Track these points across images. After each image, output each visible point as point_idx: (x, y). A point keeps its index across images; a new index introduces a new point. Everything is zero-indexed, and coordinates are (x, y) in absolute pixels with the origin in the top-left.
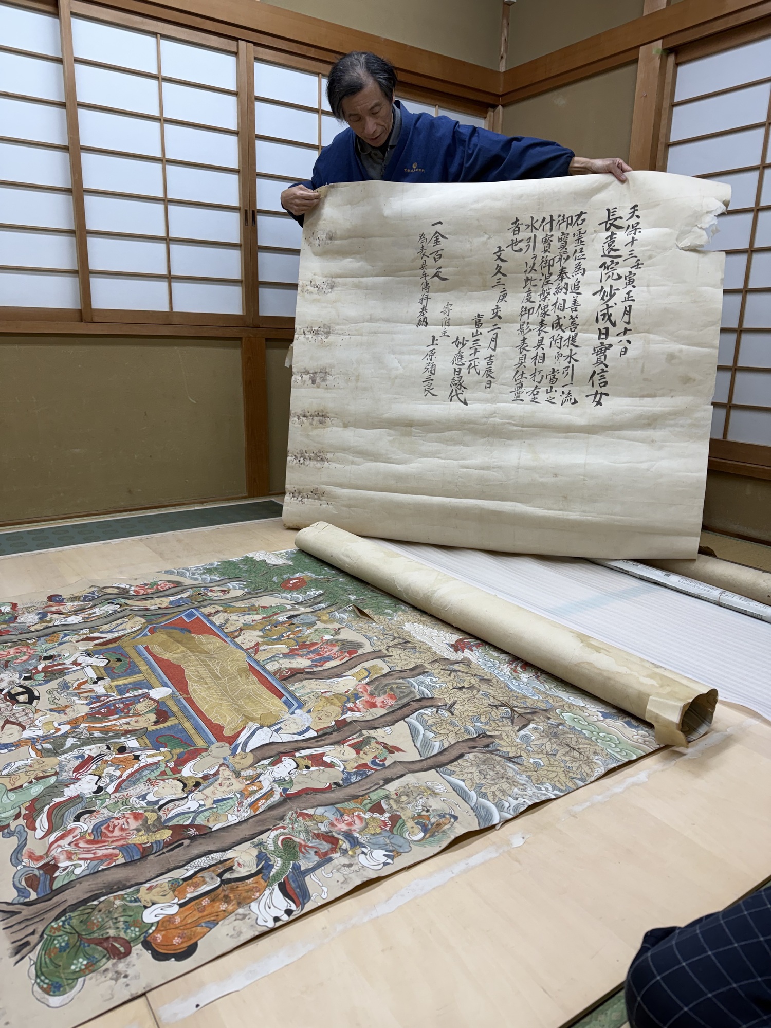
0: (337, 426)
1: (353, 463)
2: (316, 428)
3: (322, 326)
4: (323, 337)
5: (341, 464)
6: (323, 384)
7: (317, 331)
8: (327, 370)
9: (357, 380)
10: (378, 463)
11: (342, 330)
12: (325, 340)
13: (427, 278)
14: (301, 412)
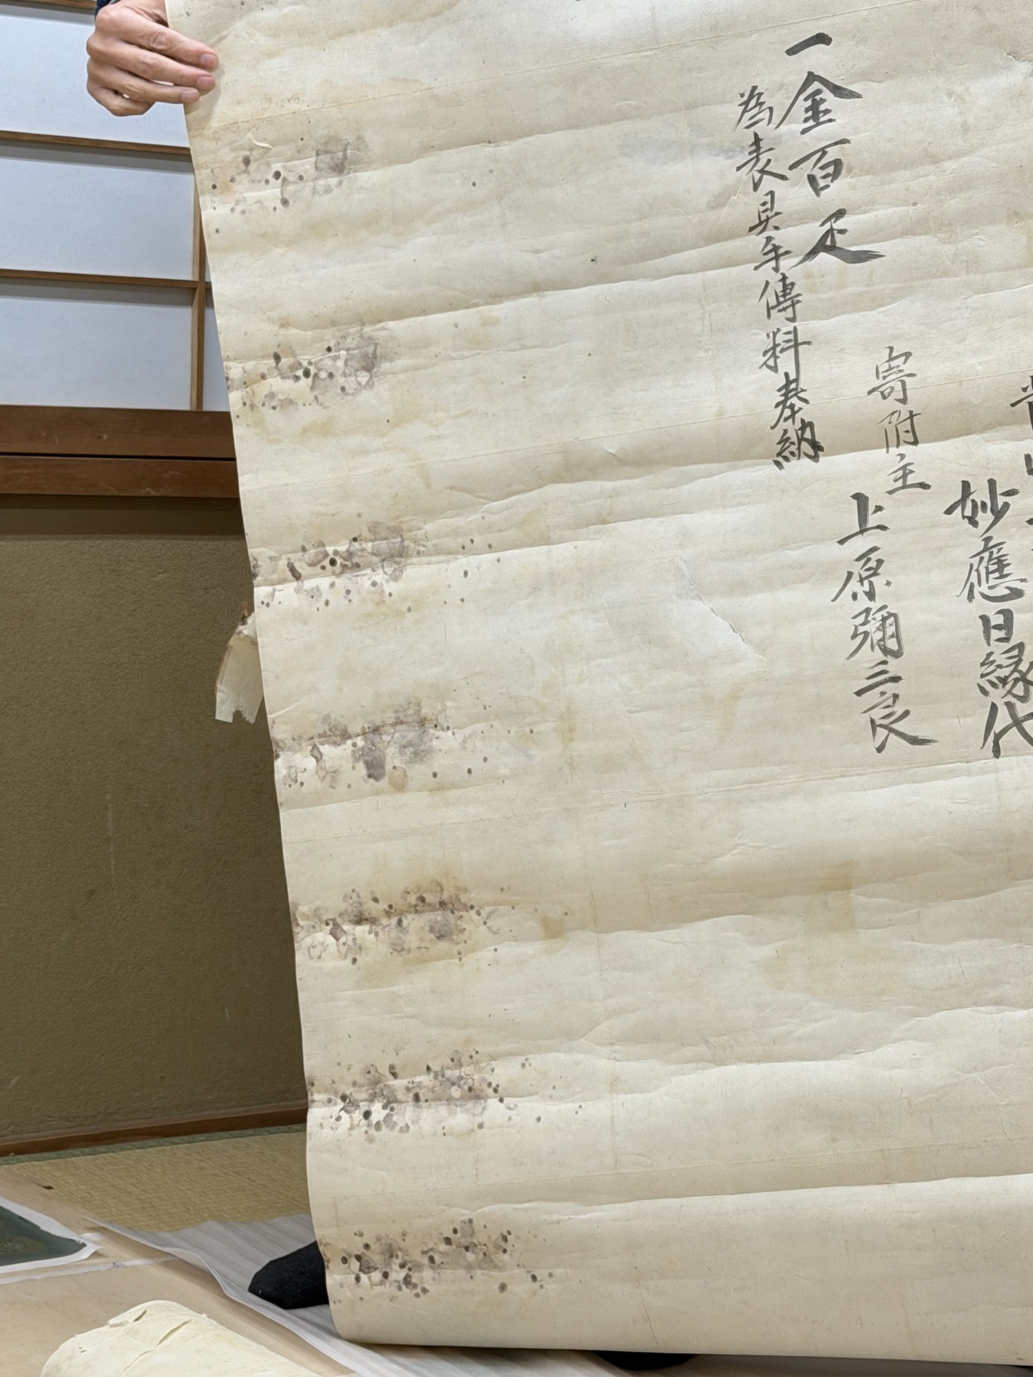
0: (515, 939)
1: (615, 1084)
2: (422, 961)
3: (366, 534)
4: (379, 577)
5: (561, 1099)
6: (419, 772)
7: (350, 554)
8: (424, 711)
9: (568, 733)
10: (732, 1069)
11: (456, 533)
12: (390, 587)
13: (785, 263)
14: (343, 906)
